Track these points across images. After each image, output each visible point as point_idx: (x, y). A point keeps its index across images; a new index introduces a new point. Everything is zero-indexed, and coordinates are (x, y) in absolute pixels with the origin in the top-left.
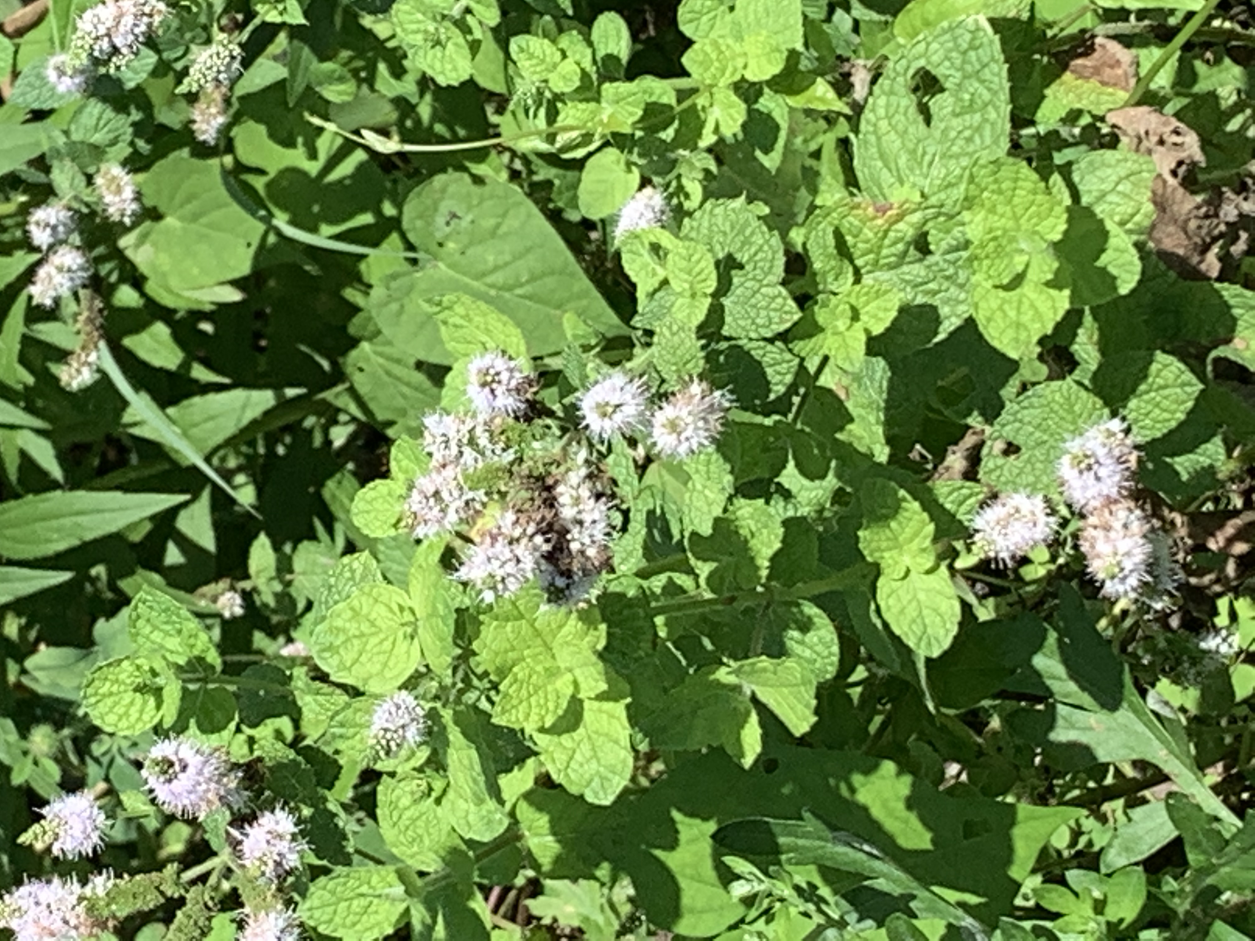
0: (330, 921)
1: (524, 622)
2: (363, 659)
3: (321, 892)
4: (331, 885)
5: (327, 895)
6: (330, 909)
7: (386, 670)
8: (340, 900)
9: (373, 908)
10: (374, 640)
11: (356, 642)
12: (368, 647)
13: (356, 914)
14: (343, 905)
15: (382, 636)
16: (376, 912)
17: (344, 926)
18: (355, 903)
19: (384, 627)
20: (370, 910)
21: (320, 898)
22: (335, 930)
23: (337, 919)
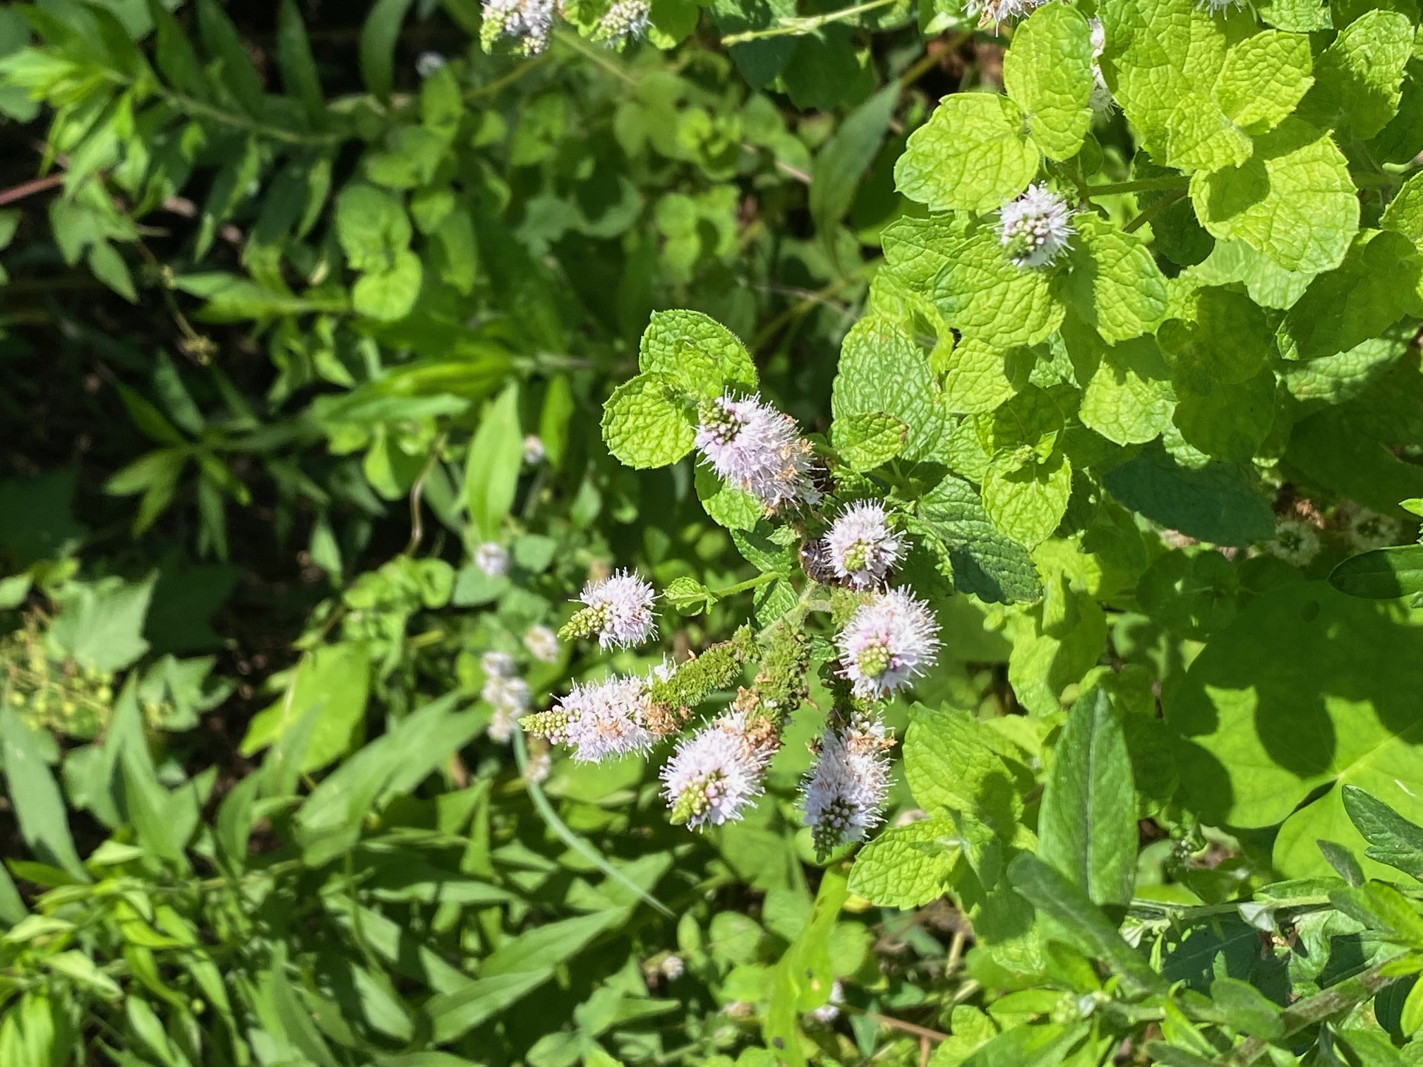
0: (882, 893)
1: (1169, 66)
2: (967, 178)
3: (867, 864)
4: (877, 851)
5: (875, 865)
6: (881, 880)
7: (999, 184)
8: (889, 868)
9: (924, 870)
10: (973, 156)
11: (952, 162)
12: (969, 166)
13: (908, 879)
14: (892, 872)
15: (983, 148)
16: (929, 874)
17: (898, 895)
18: (905, 867)
19: (983, 139)
20: (921, 872)
21: (869, 869)
22: (890, 901)
23: (890, 889)
